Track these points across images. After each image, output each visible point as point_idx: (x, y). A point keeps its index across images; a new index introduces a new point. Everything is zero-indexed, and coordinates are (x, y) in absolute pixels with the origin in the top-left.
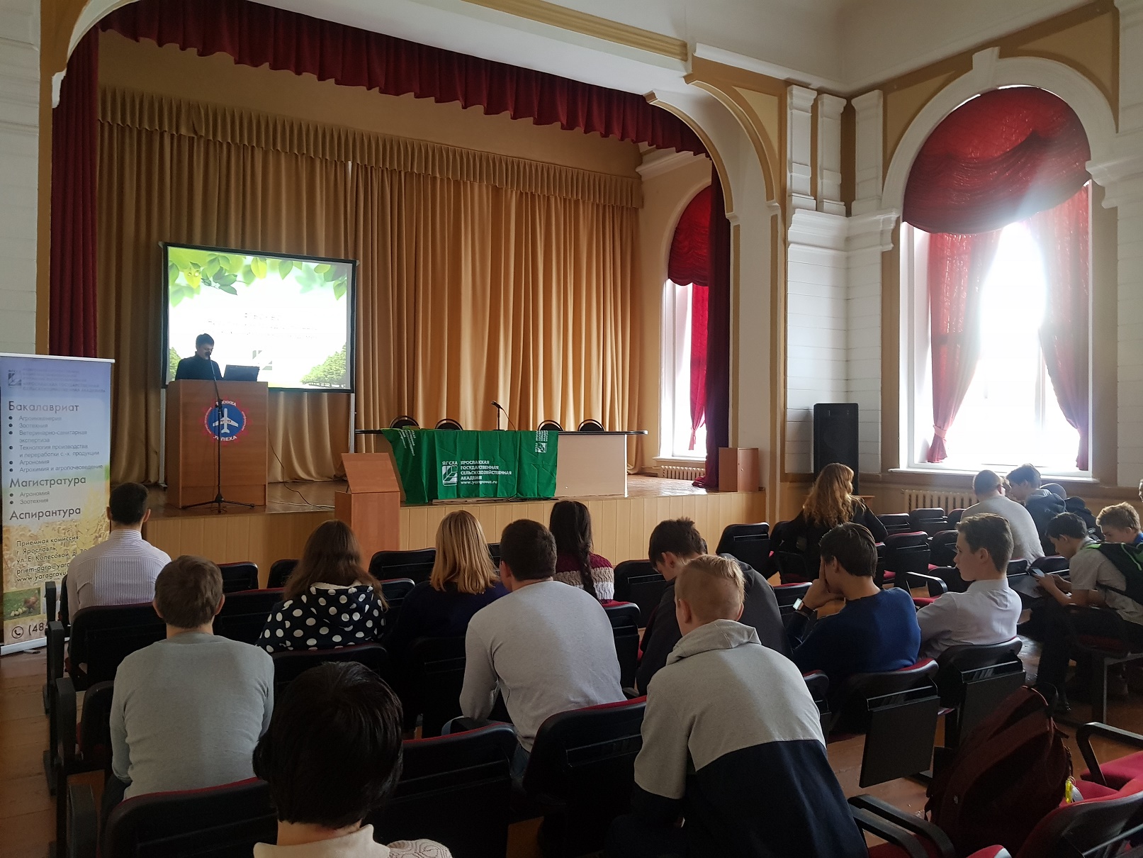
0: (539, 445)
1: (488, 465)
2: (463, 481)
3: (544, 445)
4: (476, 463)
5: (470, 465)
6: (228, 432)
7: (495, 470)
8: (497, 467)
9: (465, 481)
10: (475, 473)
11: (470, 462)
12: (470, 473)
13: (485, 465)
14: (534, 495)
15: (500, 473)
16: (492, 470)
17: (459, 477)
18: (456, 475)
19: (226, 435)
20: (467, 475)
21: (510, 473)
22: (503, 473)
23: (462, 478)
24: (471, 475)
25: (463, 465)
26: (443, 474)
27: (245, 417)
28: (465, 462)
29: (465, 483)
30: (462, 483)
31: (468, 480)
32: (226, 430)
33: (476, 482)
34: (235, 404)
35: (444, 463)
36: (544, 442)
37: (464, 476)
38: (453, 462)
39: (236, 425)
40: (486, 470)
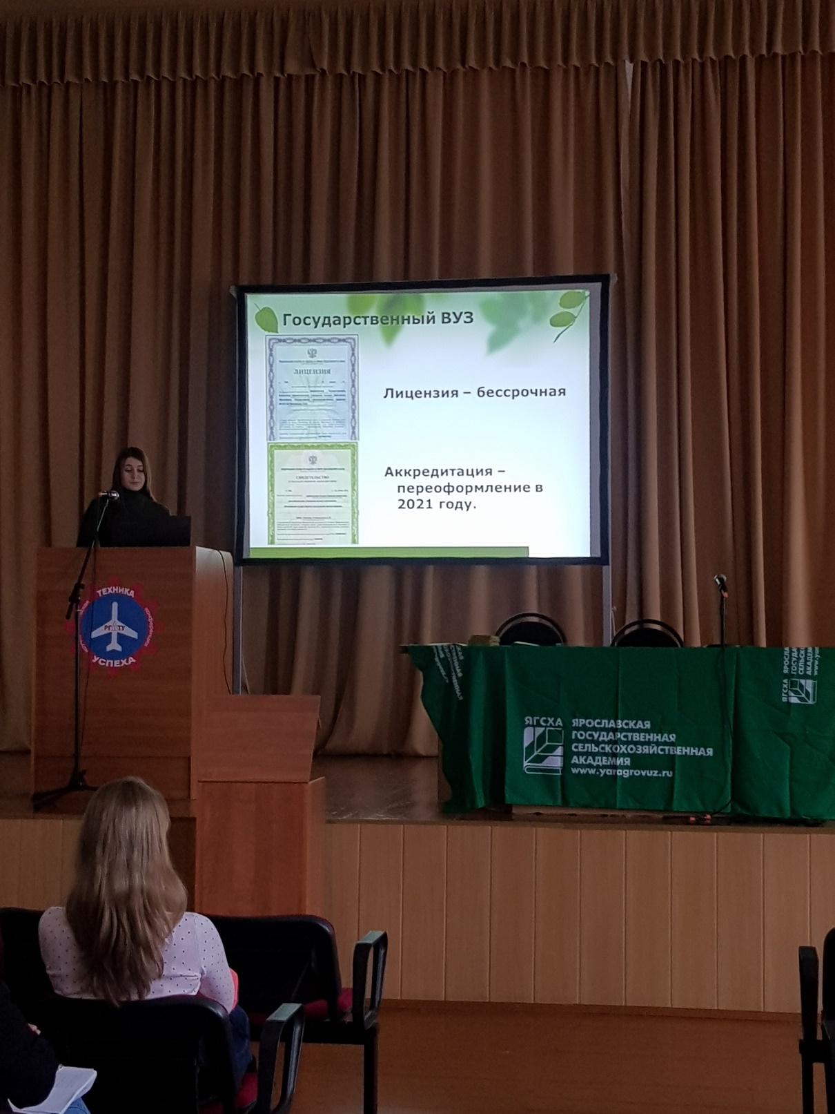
0: (793, 684)
1: (646, 731)
2: (576, 766)
3: (809, 685)
4: (612, 724)
5: (594, 729)
6: (119, 648)
7: (665, 743)
8: (673, 738)
9: (582, 766)
10: (608, 749)
11: (595, 723)
12: (595, 749)
13: (639, 731)
14: (781, 810)
15: (678, 751)
16: (658, 743)
17: (567, 756)
18: (559, 751)
19: (114, 655)
20: (587, 754)
21: (710, 752)
22: (691, 751)
23: (575, 760)
24: (598, 754)
25: (577, 729)
26: (526, 744)
27: (150, 620)
28: (582, 722)
29: (583, 771)
30: (574, 771)
31: (590, 766)
32: (114, 646)
33: (609, 772)
34: (132, 594)
35: (528, 720)
36: (806, 677)
37: (579, 754)
38: (551, 720)
39: (133, 634)
40: (643, 744)
